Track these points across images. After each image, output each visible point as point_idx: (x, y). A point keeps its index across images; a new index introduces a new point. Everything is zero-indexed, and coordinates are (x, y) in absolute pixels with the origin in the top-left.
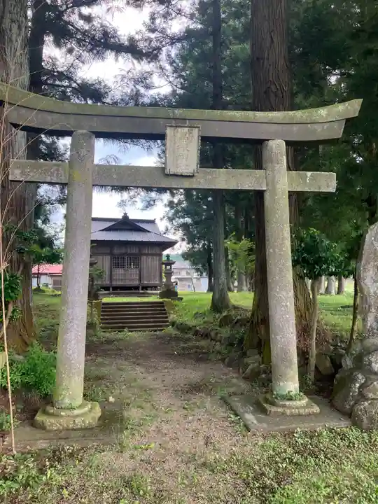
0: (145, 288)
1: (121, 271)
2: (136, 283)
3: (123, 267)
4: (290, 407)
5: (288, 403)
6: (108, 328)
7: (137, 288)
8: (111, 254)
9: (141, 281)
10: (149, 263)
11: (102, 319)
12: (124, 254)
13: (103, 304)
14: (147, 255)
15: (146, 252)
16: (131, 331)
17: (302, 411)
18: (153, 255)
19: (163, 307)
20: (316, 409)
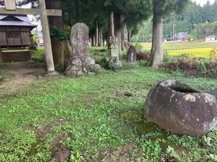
0: (24, 46)
1: (12, 39)
2: (20, 44)
3: (13, 37)
4: (52, 74)
5: (50, 73)
6: (5, 61)
7: (20, 46)
8: (6, 31)
9: (22, 43)
10: (25, 35)
11: (2, 58)
12: (12, 31)
13: (3, 53)
14: (23, 32)
15: (23, 30)
16: (15, 62)
17: (54, 75)
18: (26, 32)
19: (29, 53)
20: (58, 74)
